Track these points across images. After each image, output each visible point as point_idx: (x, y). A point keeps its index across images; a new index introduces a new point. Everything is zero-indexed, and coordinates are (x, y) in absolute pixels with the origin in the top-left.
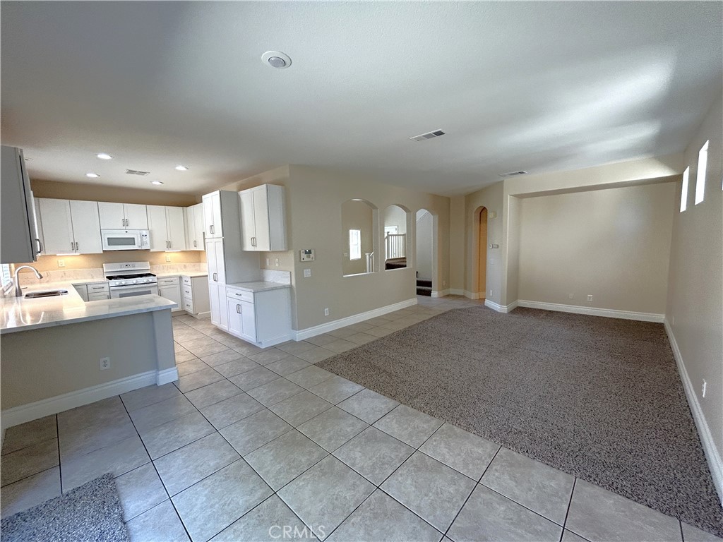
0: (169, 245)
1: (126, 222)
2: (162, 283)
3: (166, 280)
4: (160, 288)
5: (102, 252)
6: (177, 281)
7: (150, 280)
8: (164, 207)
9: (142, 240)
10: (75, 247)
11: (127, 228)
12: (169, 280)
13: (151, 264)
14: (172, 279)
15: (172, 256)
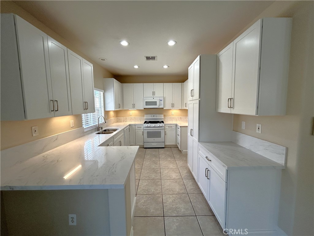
0: (173, 106)
1: (154, 93)
2: (167, 127)
3: (169, 126)
4: (166, 130)
5: (143, 109)
6: (174, 127)
7: (161, 126)
8: (172, 83)
9: (160, 102)
10: (134, 106)
11: (154, 96)
12: (170, 126)
13: (164, 116)
14: (172, 126)
15: (174, 112)
